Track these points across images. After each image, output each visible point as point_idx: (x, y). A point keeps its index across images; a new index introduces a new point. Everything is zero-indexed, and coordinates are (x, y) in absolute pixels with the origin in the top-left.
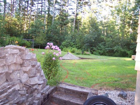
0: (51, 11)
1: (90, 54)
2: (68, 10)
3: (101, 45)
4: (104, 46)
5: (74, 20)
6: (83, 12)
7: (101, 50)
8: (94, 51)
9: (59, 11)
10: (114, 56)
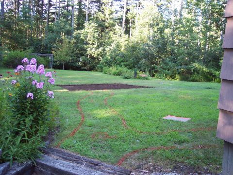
0: (83, 5)
1: (150, 78)
2: (112, 2)
3: (170, 61)
4: (174, 62)
5: (122, 19)
6: (138, 5)
7: (168, 70)
8: (156, 72)
9: (97, 4)
10: (192, 81)
